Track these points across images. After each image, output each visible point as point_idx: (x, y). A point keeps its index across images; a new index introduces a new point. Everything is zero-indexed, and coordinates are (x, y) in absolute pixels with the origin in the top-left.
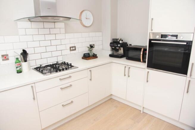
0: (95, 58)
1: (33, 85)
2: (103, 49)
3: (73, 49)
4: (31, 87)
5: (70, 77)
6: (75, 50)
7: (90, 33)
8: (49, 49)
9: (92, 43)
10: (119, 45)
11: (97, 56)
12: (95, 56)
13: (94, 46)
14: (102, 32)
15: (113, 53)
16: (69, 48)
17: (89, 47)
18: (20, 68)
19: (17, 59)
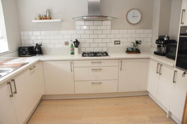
0: (138, 53)
1: (72, 61)
2: (151, 46)
3: (117, 43)
4: (70, 63)
5: (101, 62)
6: (119, 44)
7: (137, 30)
8: (96, 41)
9: (138, 40)
10: (162, 42)
11: (140, 51)
12: (138, 51)
13: (140, 43)
14: (152, 29)
15: (160, 51)
16: (114, 42)
17: (135, 43)
18: (73, 51)
19: (72, 45)
